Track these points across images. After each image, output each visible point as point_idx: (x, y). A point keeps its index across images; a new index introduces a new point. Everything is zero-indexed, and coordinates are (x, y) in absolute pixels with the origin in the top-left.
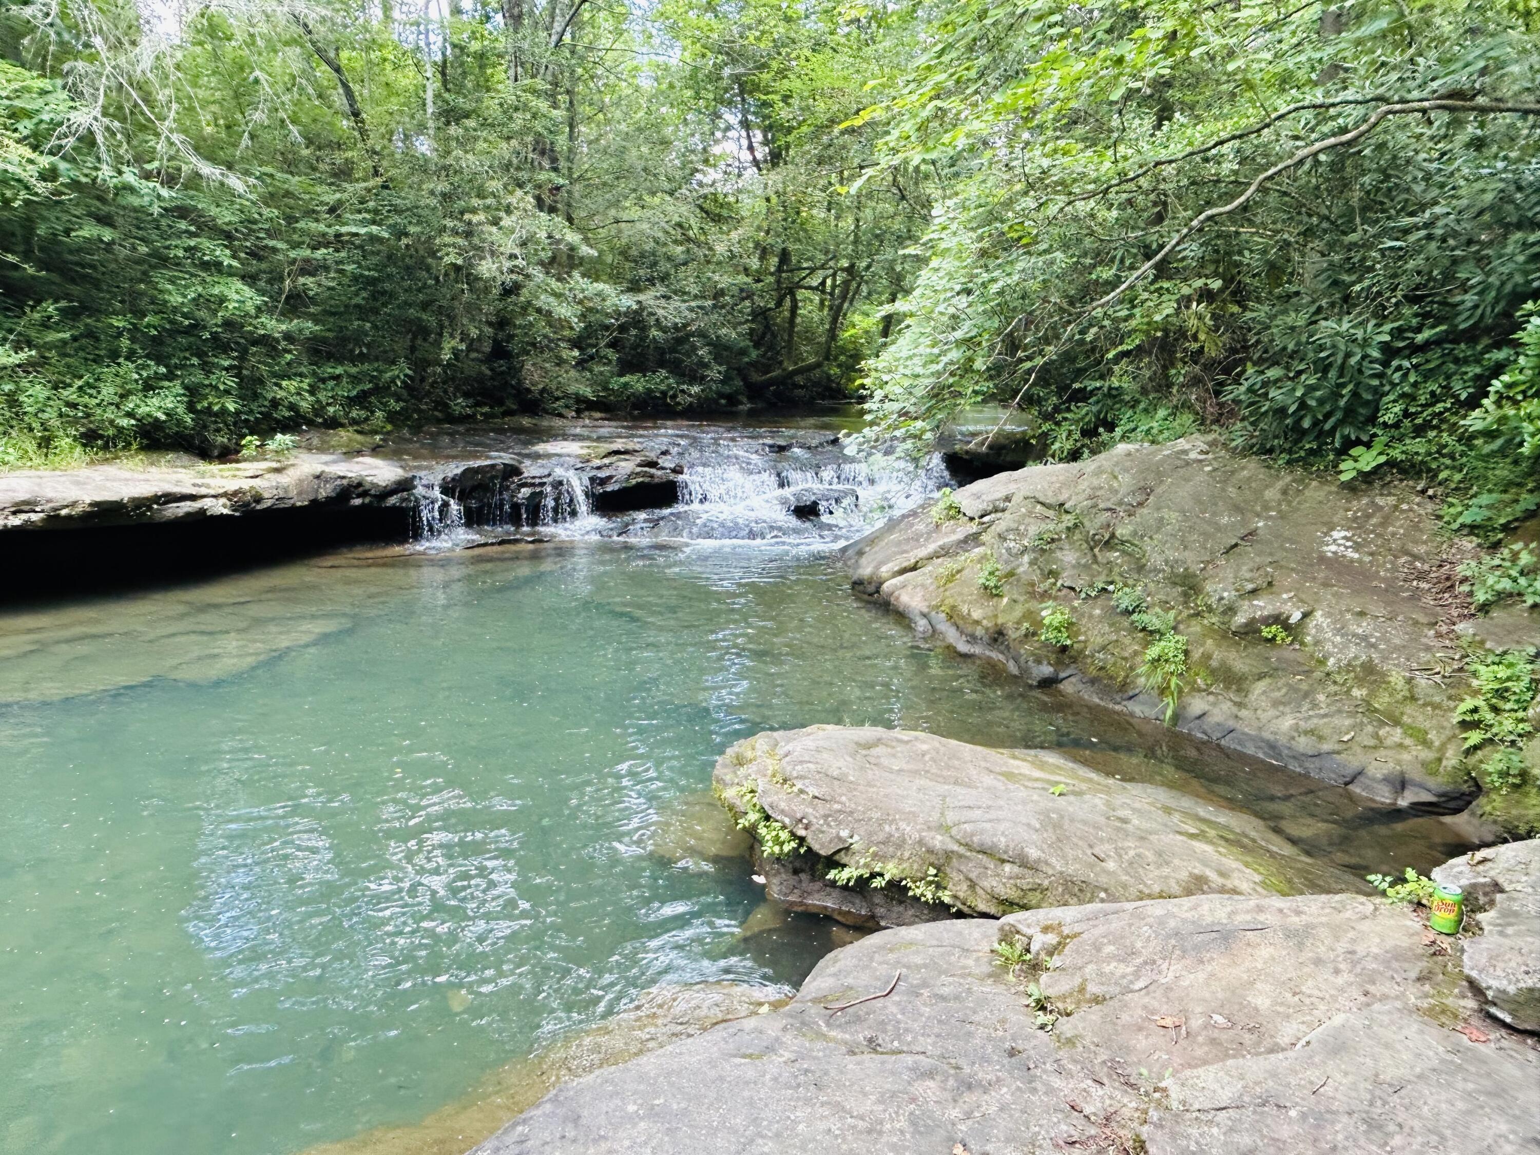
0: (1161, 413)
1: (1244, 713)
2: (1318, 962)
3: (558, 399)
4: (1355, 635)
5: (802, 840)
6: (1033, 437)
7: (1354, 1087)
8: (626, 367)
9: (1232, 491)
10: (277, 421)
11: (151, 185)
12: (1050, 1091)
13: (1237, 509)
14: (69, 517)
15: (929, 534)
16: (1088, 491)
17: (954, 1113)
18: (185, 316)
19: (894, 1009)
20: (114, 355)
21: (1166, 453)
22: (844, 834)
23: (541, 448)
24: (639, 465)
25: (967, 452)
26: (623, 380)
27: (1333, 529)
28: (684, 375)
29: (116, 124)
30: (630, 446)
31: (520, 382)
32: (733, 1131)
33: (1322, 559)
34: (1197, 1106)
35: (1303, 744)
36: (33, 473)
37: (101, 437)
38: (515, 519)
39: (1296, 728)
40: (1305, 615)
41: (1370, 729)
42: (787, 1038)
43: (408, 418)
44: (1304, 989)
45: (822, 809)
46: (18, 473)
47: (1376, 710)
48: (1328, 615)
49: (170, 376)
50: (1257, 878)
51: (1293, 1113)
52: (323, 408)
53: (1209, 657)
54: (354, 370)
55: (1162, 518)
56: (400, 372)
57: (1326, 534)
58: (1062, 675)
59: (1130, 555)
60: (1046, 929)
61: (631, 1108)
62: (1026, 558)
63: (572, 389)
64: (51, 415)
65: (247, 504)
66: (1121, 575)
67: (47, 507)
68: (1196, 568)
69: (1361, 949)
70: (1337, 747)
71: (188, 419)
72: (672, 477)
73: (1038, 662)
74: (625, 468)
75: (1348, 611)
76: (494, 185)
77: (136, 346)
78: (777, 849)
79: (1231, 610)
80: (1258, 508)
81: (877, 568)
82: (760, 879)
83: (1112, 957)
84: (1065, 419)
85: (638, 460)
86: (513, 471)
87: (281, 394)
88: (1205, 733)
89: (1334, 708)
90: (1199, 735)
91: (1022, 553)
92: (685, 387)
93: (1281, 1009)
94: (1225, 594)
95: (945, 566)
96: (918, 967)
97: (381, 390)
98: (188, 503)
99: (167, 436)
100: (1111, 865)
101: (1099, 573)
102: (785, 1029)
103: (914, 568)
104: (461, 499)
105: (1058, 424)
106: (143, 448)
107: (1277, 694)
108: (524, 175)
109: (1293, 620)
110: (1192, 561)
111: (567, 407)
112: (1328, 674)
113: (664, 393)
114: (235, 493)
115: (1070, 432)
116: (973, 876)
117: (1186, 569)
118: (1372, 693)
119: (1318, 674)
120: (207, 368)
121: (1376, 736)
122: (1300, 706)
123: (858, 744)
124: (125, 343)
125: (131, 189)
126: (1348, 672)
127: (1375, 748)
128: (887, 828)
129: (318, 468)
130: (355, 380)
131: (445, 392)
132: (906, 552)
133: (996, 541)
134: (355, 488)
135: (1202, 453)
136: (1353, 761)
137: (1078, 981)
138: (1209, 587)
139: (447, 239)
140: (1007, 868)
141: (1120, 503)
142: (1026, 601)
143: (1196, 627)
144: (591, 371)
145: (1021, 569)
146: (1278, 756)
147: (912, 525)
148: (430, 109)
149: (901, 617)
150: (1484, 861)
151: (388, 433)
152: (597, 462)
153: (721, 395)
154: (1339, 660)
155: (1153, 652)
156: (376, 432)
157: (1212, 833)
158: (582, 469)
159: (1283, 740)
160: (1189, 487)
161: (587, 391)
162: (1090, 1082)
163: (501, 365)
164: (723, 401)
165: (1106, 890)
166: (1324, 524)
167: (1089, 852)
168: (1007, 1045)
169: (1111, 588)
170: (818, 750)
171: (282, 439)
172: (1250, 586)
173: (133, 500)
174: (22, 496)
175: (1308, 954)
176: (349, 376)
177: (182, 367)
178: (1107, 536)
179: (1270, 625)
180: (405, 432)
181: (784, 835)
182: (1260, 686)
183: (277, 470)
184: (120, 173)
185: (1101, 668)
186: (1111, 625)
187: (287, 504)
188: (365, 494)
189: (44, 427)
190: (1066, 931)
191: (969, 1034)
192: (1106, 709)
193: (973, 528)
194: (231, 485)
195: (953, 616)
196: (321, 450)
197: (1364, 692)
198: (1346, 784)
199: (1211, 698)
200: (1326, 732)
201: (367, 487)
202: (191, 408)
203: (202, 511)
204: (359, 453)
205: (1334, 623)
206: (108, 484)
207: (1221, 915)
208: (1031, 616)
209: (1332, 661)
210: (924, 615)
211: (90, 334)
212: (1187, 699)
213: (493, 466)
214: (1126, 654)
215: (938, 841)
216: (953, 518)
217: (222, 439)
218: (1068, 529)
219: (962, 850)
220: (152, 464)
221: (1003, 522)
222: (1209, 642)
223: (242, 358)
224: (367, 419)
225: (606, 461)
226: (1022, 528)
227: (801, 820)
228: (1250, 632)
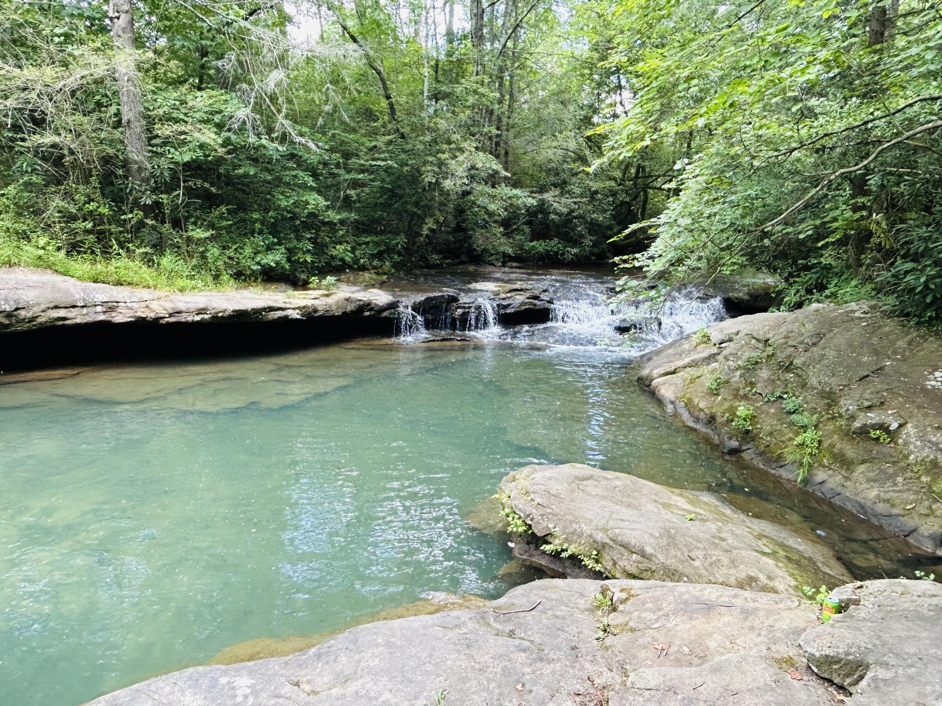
0: (853, 283)
1: (848, 484)
2: (752, 628)
3: (492, 255)
4: (929, 441)
5: (530, 526)
6: (773, 292)
7: (714, 690)
8: (535, 236)
9: (875, 340)
10: (334, 267)
11: (274, 145)
12: (582, 668)
13: (876, 353)
14: (222, 317)
15: (690, 351)
16: (785, 333)
17: (527, 670)
18: (289, 212)
19: (530, 618)
20: (253, 233)
21: (840, 311)
22: (551, 526)
23: (474, 286)
24: (528, 298)
25: (737, 298)
26: (531, 244)
27: (937, 370)
28: (570, 242)
29: (258, 116)
30: (524, 287)
31: (471, 245)
32: (419, 658)
33: (924, 390)
34: (638, 686)
35: (881, 508)
36: (209, 293)
37: (244, 275)
38: (453, 327)
39: (878, 497)
40: (901, 426)
41: (927, 503)
42: (469, 623)
43: (405, 265)
44: (737, 641)
45: (541, 511)
46: (202, 293)
47: (934, 492)
48: (916, 427)
49: (279, 244)
50: (793, 583)
51: (679, 697)
52: (358, 260)
53: (834, 446)
54: (376, 239)
55: (825, 355)
56: (401, 240)
57: (931, 373)
58: (744, 448)
59: (800, 376)
60: (622, 590)
61: (380, 641)
62: (738, 373)
63: (502, 249)
64: (220, 263)
65: (310, 313)
66: (792, 388)
67: (212, 312)
68: (836, 389)
69: (777, 625)
70: (902, 512)
71: (287, 266)
72: (547, 305)
73: (730, 438)
74: (520, 299)
75: (930, 425)
76: (455, 137)
77: (264, 228)
78: (515, 530)
79: (852, 418)
80: (890, 353)
81: (652, 371)
82: (511, 545)
83: (649, 610)
84: (795, 282)
85: (528, 294)
86: (454, 299)
87: (335, 253)
88: (823, 493)
89: (906, 487)
90: (819, 494)
91: (737, 369)
92: (569, 249)
93: (720, 649)
94: (851, 407)
95: (693, 372)
96: (552, 600)
97: (390, 250)
98: (280, 312)
99: (276, 275)
100: (697, 563)
101: (780, 386)
102: (471, 619)
103: (674, 372)
104: (423, 314)
105: (791, 285)
106: (264, 281)
107: (872, 475)
108: (474, 129)
109: (891, 428)
110: (835, 383)
111: (497, 260)
112: (908, 465)
113: (556, 253)
114: (304, 307)
115: (798, 291)
116: (615, 558)
117: (831, 389)
118: (934, 480)
119: (902, 464)
120: (299, 239)
121: (930, 508)
122: (885, 483)
123: (576, 477)
124: (258, 226)
125: (265, 147)
126: (921, 465)
127: (927, 515)
128: (574, 525)
129: (348, 295)
130: (377, 244)
131: (427, 250)
132: (670, 362)
133: (723, 360)
134: (367, 306)
135: (865, 313)
136: (910, 522)
137: (627, 619)
138: (842, 402)
139: (429, 168)
140: (634, 556)
141: (801, 343)
142: (731, 400)
143: (830, 427)
144: (514, 239)
145: (734, 379)
146: (865, 513)
147: (682, 345)
148: (426, 94)
149: (659, 402)
150: (861, 587)
151: (392, 274)
152: (503, 296)
153: (592, 254)
154: (917, 457)
155: (799, 440)
156: (385, 274)
157: (782, 553)
158: (494, 299)
159: (869, 504)
160: (847, 335)
161: (510, 251)
162: (605, 669)
163: (460, 235)
164: (593, 258)
165: (687, 577)
166: (931, 366)
167: (686, 554)
168: (573, 644)
169: (785, 396)
170: (550, 479)
171: (330, 279)
172: (867, 404)
173: (253, 309)
174: (201, 306)
175: (748, 623)
176: (373, 242)
177: (285, 238)
178: (787, 364)
179: (875, 429)
180: (402, 274)
181: (519, 522)
182: (863, 467)
183: (327, 296)
184: (261, 139)
185: (768, 446)
186: (778, 420)
187: (331, 314)
188: (371, 309)
189: (218, 270)
190: (632, 592)
191: (558, 636)
192: (766, 472)
193: (715, 350)
194: (302, 303)
195: (689, 405)
196: (354, 284)
197: (929, 479)
198: (905, 536)
199: (830, 472)
200: (897, 501)
201: (373, 306)
202: (289, 260)
203: (286, 317)
204: (373, 286)
205: (918, 432)
206: (242, 301)
207: (713, 597)
208: (732, 410)
209: (912, 457)
210: (672, 403)
211: (244, 221)
212: (815, 472)
213: (442, 296)
214: (784, 439)
215: (600, 537)
216: (705, 343)
217: (303, 276)
218: (768, 356)
219: (611, 543)
220: (265, 289)
221: (730, 348)
222: (836, 436)
223: (317, 234)
224: (381, 266)
225: (509, 295)
226: (739, 353)
227: (529, 516)
228: (863, 432)
